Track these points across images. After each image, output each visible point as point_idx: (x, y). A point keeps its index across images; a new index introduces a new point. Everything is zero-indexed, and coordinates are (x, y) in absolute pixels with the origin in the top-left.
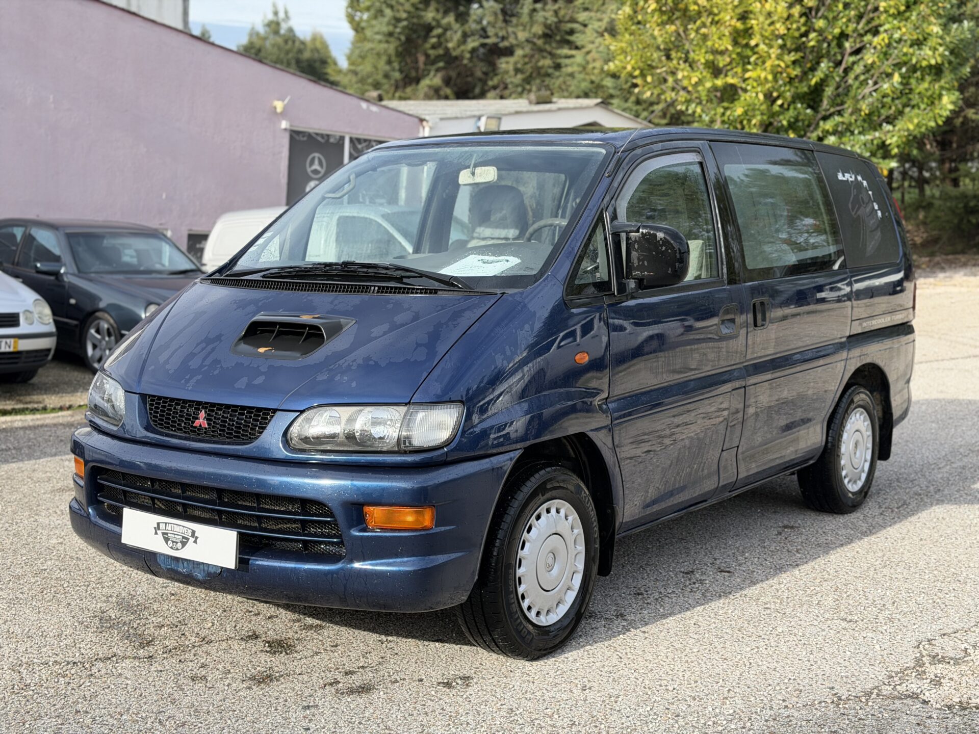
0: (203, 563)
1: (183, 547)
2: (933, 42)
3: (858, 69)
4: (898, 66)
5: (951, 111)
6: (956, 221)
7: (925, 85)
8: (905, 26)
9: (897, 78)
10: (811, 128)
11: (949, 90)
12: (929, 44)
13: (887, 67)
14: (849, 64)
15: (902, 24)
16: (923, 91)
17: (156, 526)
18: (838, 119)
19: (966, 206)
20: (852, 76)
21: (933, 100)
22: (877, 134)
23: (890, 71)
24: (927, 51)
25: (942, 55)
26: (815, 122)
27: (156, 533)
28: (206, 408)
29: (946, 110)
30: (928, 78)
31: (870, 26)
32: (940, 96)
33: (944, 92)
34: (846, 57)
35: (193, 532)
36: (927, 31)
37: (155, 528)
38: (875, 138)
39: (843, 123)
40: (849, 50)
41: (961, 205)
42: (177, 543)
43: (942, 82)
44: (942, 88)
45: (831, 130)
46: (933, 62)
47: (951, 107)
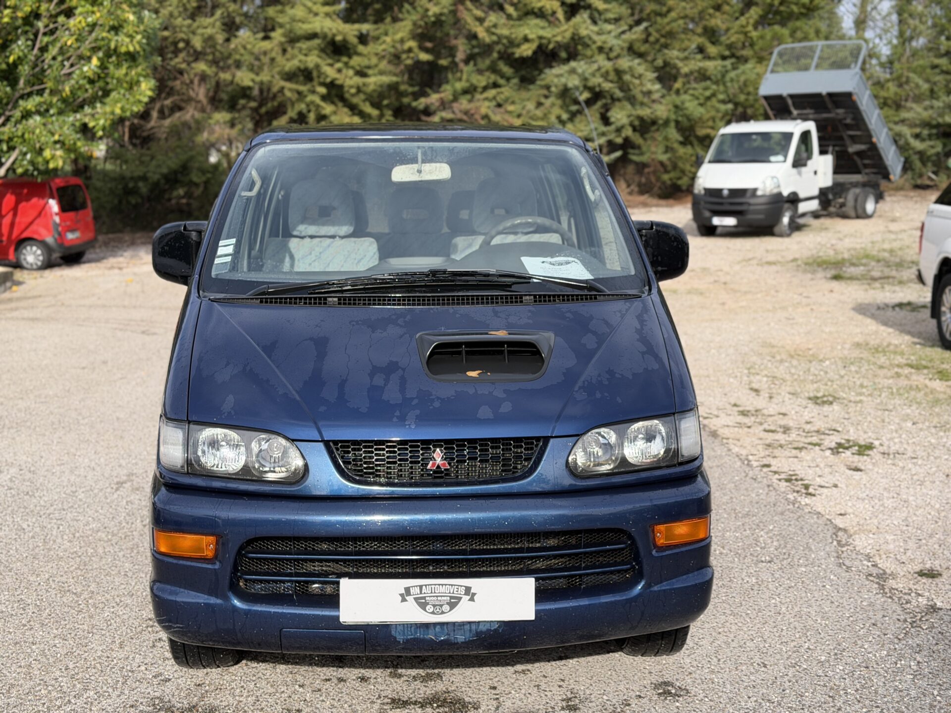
0: (470, 623)
1: (451, 609)
2: (129, 29)
3: (54, 51)
4: (95, 50)
5: (150, 97)
6: (116, 201)
7: (123, 71)
8: (99, 11)
9: (95, 61)
10: (10, 107)
11: (146, 76)
12: (125, 31)
13: (85, 50)
14: (44, 44)
15: (95, 9)
16: (122, 77)
17: (403, 591)
18: (37, 99)
19: (125, 188)
20: (48, 56)
21: (132, 85)
22: (78, 116)
23: (88, 54)
24: (122, 38)
25: (139, 43)
26: (14, 100)
27: (404, 600)
28: (441, 446)
29: (145, 96)
30: (125, 65)
31: (63, 7)
32: (138, 83)
33: (142, 79)
34: (40, 36)
35: (468, 590)
36: (122, 18)
37: (402, 595)
38: (77, 120)
39: (44, 103)
40: (42, 30)
41: (120, 187)
42: (441, 606)
43: (139, 69)
44: (139, 75)
45: (33, 109)
46: (131, 49)
47: (150, 93)
